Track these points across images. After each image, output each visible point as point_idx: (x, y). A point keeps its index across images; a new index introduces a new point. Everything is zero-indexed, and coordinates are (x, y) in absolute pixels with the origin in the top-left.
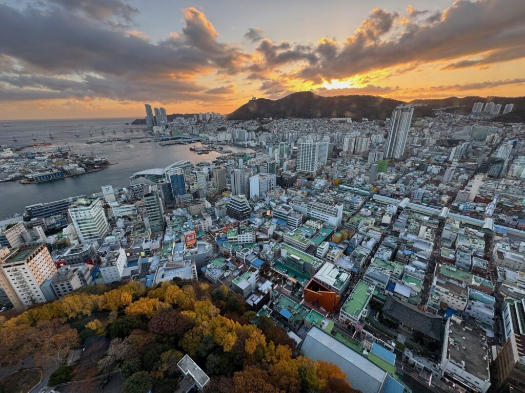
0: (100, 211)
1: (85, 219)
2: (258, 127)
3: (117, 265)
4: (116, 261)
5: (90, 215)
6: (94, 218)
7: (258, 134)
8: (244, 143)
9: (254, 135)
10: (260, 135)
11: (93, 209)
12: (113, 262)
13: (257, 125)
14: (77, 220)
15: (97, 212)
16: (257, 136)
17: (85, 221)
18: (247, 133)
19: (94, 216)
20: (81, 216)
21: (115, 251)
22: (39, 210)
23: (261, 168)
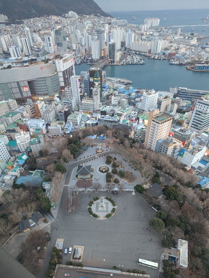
4: (196, 153)
12: (194, 152)
17: (201, 114)
21: (201, 146)
22: (183, 93)
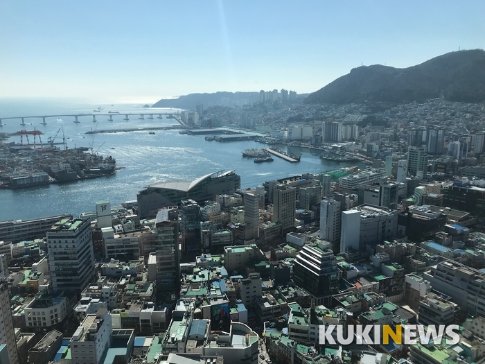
0: (88, 242)
1: (65, 253)
2: (365, 116)
3: (97, 341)
5: (74, 246)
6: (78, 252)
7: (363, 130)
8: (335, 145)
9: (357, 133)
10: (368, 131)
11: (78, 237)
13: (363, 113)
14: (55, 253)
15: (83, 244)
16: (361, 134)
17: (66, 256)
18: (344, 127)
19: (78, 249)
20: (60, 247)
22: (9, 230)
23: (367, 195)
